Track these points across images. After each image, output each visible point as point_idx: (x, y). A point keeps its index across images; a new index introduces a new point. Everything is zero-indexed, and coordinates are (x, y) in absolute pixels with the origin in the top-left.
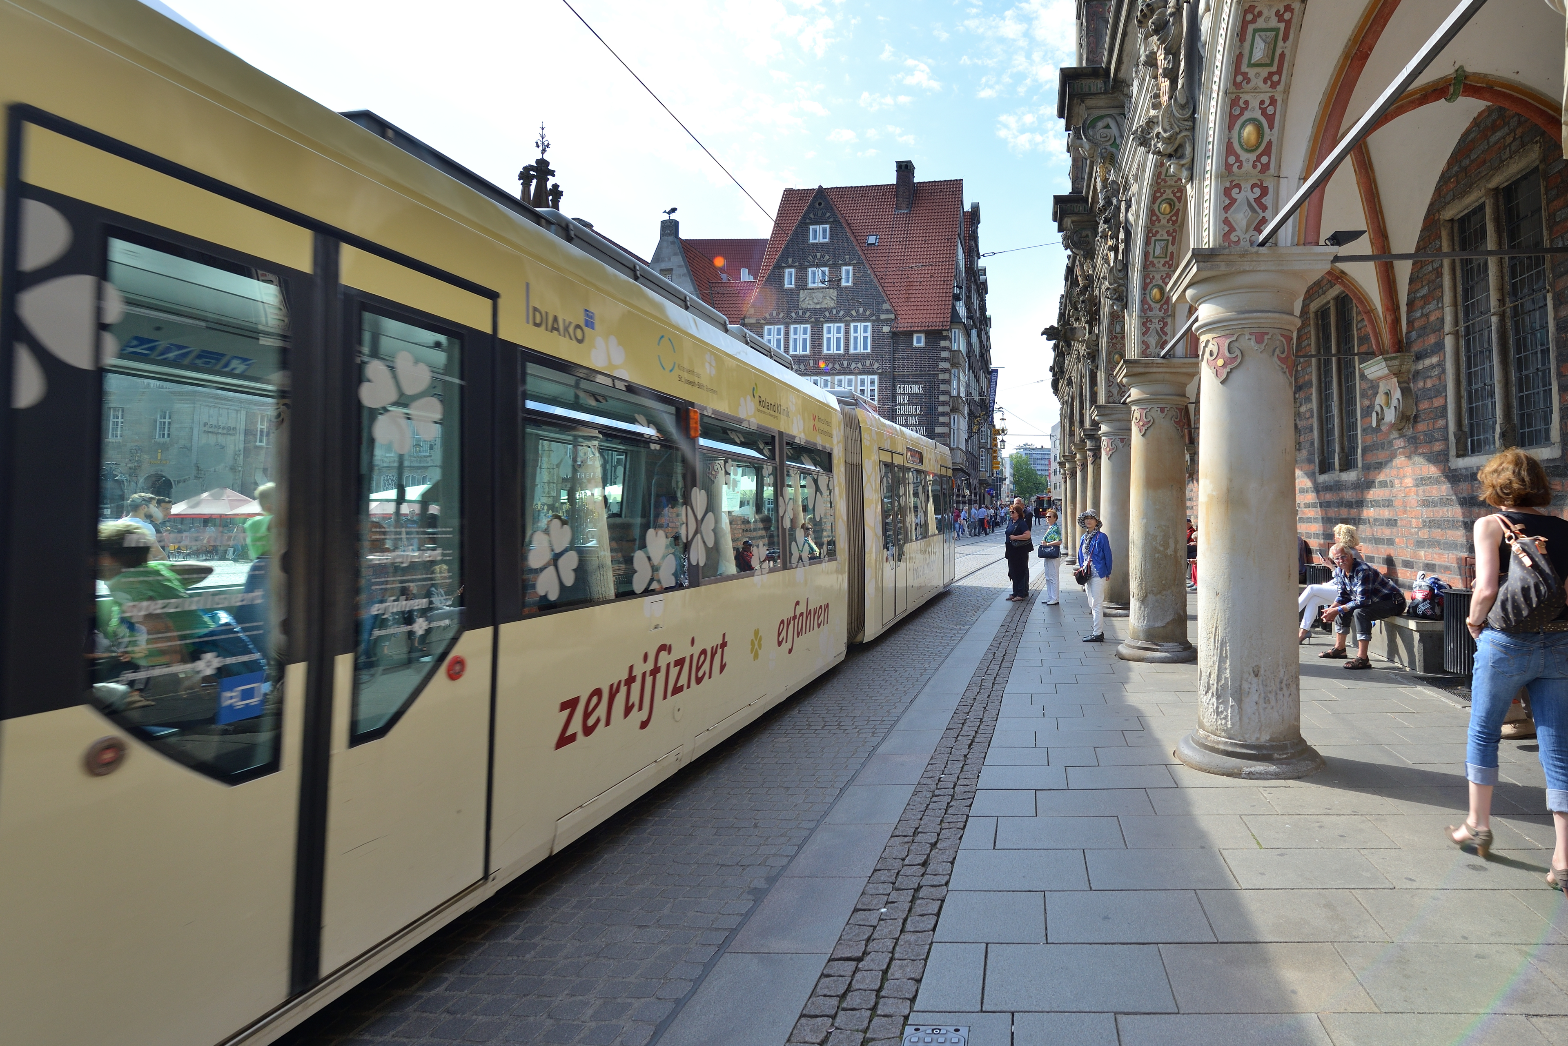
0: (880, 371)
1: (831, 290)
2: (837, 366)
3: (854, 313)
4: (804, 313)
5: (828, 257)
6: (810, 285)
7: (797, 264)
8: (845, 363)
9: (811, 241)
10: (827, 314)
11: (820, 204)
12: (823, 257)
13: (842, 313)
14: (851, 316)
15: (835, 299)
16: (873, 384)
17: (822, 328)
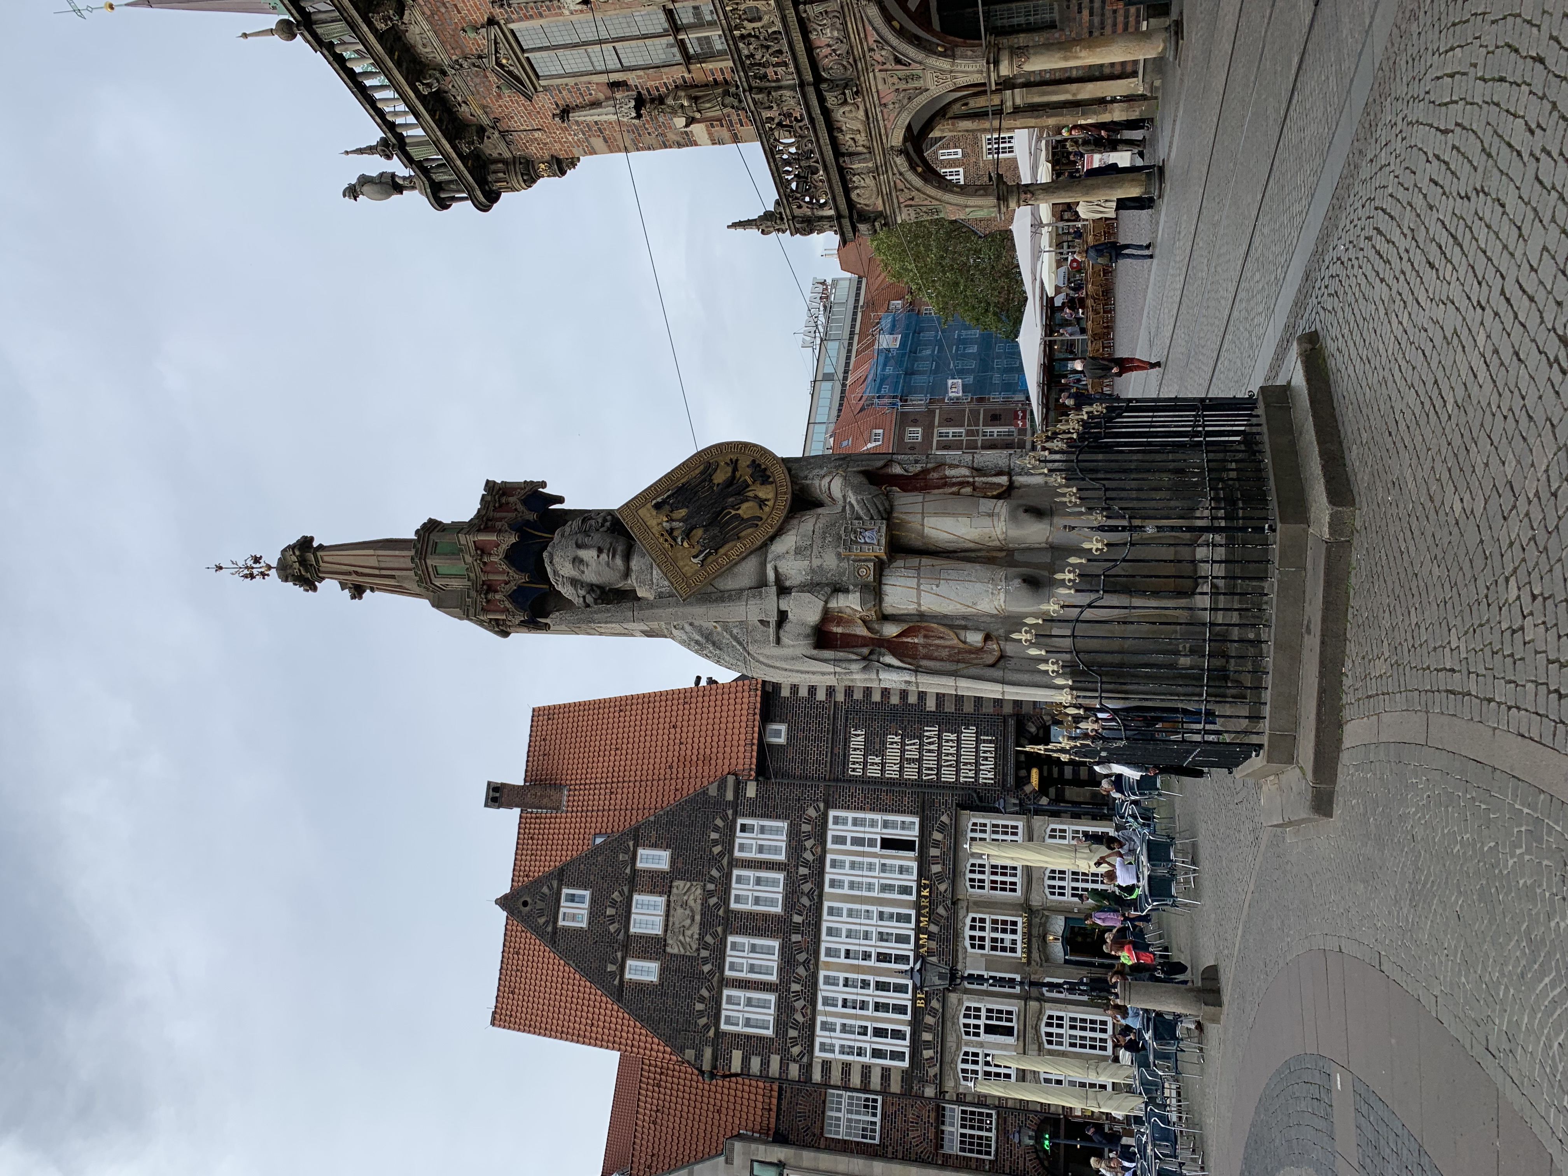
0: (822, 805)
1: (674, 890)
2: (807, 887)
3: (717, 850)
4: (706, 946)
5: (616, 893)
6: (658, 931)
7: (619, 954)
8: (803, 871)
9: (584, 925)
10: (713, 901)
11: (525, 904)
12: (614, 904)
13: (715, 873)
14: (721, 854)
15: (689, 884)
16: (845, 821)
17: (736, 913)
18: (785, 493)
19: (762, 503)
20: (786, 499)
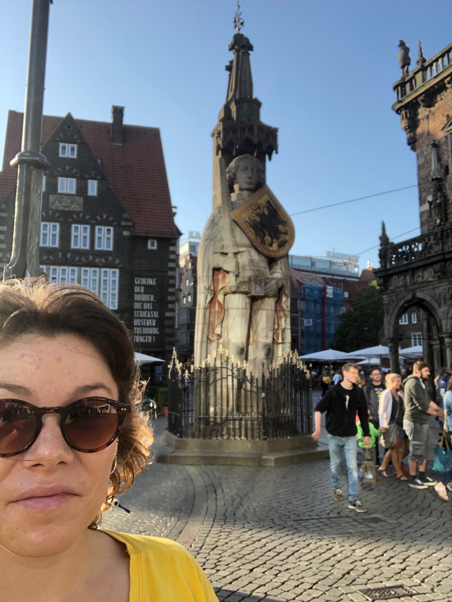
0: (121, 266)
1: (78, 198)
2: (84, 259)
3: (98, 218)
4: (54, 213)
5: (76, 171)
6: (60, 191)
7: (48, 172)
8: (91, 258)
9: (61, 155)
10: (75, 216)
11: (69, 127)
12: (71, 170)
13: (88, 217)
14: (96, 220)
15: (82, 204)
16: (114, 276)
17: (70, 228)
18: (275, 255)
19: (271, 245)
20: (273, 255)
